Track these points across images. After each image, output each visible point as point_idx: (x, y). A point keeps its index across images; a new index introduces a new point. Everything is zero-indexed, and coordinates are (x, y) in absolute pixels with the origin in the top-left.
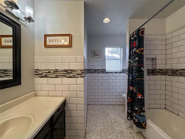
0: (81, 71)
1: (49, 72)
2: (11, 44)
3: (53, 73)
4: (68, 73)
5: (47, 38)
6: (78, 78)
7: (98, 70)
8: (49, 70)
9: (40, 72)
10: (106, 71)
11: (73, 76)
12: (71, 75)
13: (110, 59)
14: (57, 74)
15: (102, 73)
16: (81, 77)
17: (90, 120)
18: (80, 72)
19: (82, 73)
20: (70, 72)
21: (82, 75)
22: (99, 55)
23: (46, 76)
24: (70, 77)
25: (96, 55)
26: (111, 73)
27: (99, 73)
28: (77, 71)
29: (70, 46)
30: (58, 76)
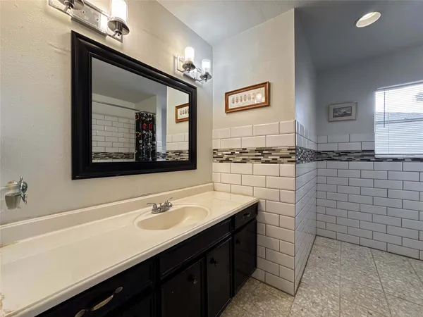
0: (288, 150)
1: (232, 154)
2: (187, 115)
3: (238, 155)
4: (263, 155)
5: (230, 97)
6: (283, 163)
7: (346, 153)
8: (232, 149)
9: (220, 154)
10: (376, 156)
11: (273, 159)
12: (270, 158)
13: (391, 122)
14: (245, 156)
15: (362, 160)
16: (288, 161)
17: (315, 266)
18: (287, 153)
19: (290, 153)
20: (267, 152)
21: (290, 157)
22: (350, 115)
23: (227, 160)
24: (267, 162)
25: (342, 116)
26: (395, 160)
27: (349, 160)
28: (281, 150)
29: (267, 104)
30: (245, 159)
